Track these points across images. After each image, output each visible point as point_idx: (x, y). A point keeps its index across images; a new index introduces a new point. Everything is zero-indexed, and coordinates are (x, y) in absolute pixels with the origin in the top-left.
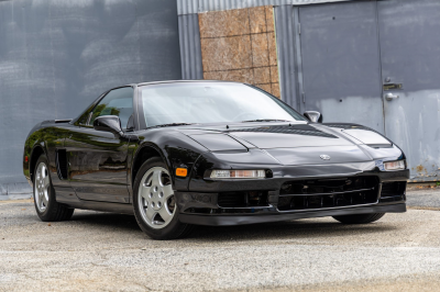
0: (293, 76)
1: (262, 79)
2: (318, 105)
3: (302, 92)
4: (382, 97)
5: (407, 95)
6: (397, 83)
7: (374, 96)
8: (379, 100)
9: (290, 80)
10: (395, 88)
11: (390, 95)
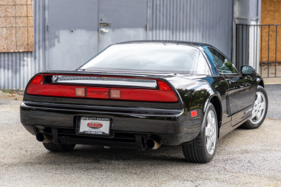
0: (41, 13)
1: (21, 13)
2: (57, 33)
3: (47, 24)
4: (98, 30)
5: (113, 31)
6: (108, 22)
7: (93, 30)
8: (96, 32)
9: (39, 15)
10: (106, 25)
11: (104, 30)
